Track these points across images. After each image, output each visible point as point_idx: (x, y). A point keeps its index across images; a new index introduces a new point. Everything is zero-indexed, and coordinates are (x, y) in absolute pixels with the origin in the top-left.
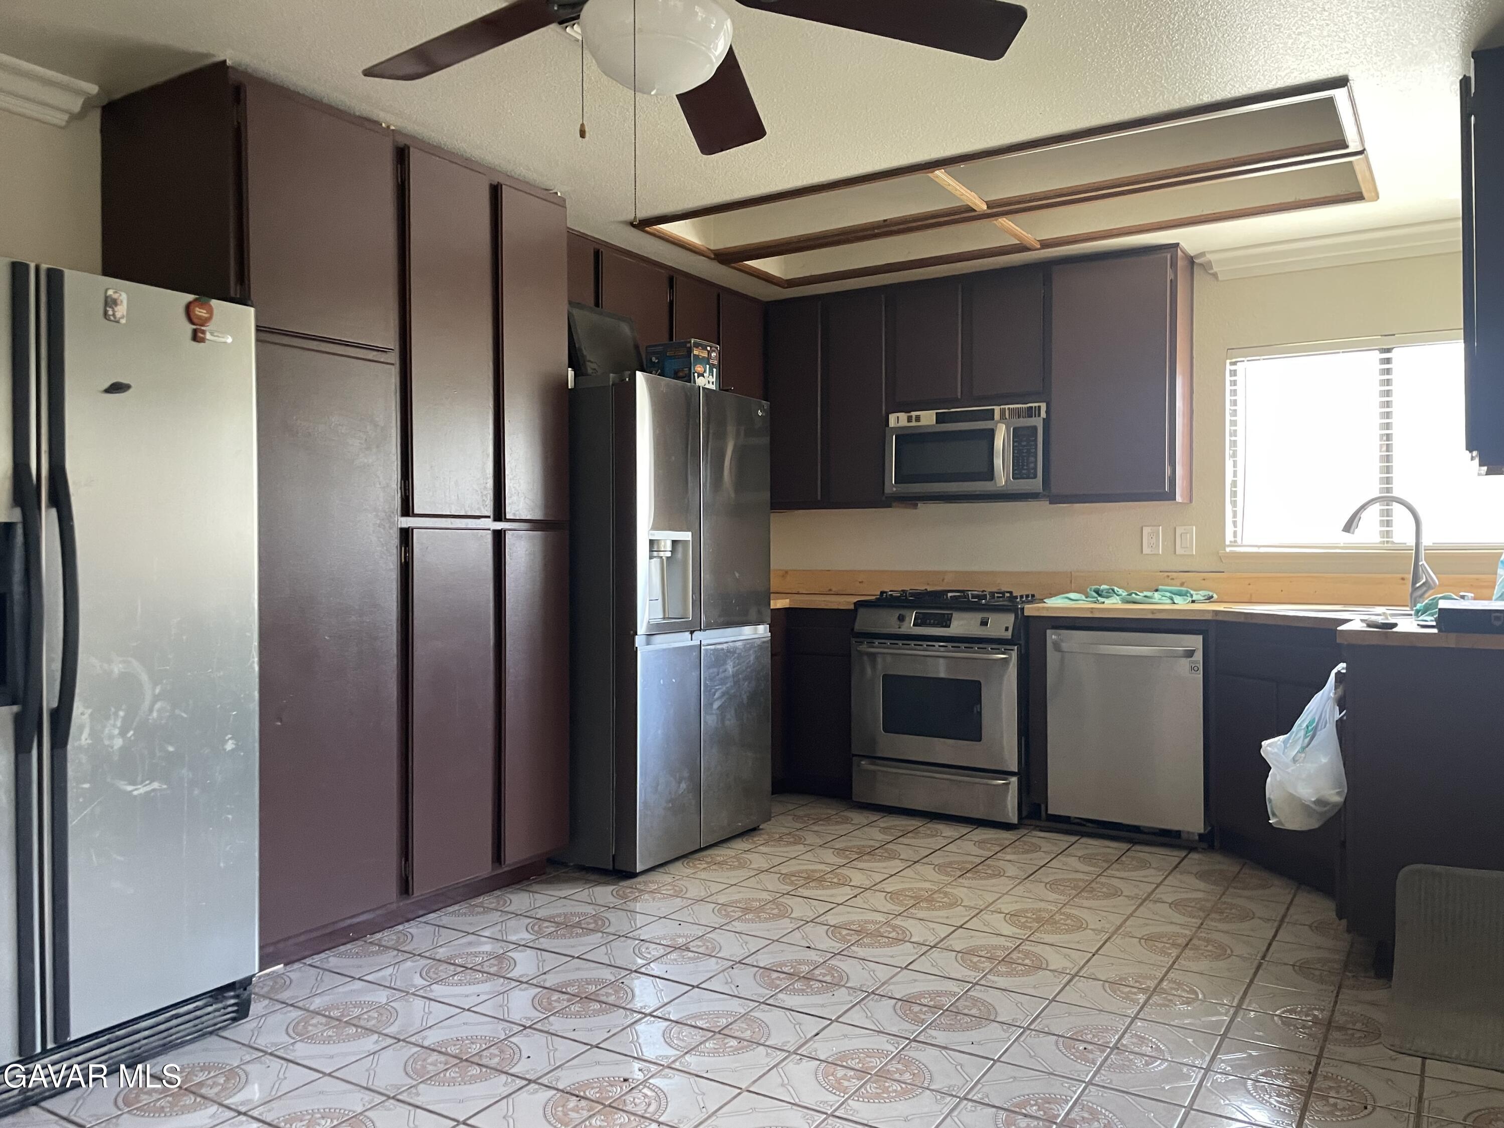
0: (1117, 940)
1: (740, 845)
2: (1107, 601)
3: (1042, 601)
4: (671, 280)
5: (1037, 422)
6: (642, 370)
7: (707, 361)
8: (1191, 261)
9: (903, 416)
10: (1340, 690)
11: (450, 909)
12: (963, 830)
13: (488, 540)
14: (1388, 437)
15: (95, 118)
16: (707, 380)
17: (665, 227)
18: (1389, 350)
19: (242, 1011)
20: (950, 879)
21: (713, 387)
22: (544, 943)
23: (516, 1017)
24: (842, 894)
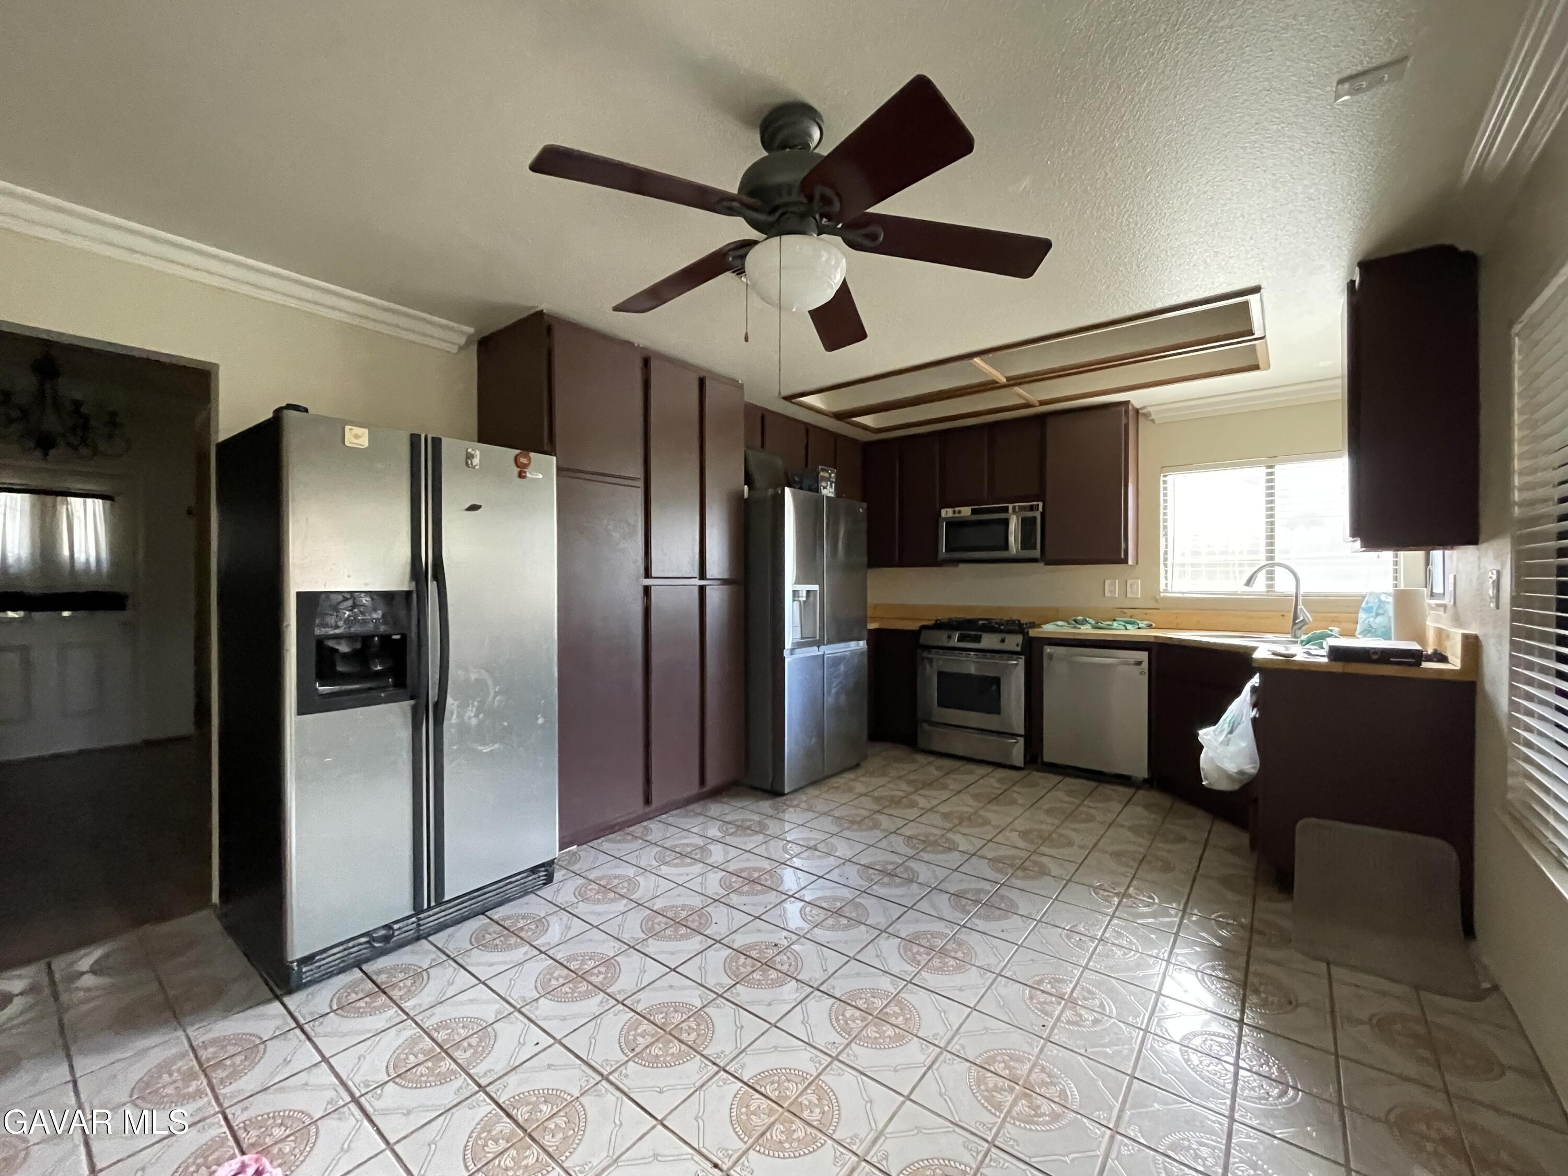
0: (1096, 854)
1: (850, 775)
2: (1082, 627)
3: (1039, 626)
4: (807, 431)
5: (1038, 515)
6: (789, 486)
7: (828, 479)
8: (1137, 411)
9: (950, 511)
10: (1254, 698)
11: (675, 812)
12: (989, 769)
13: (696, 592)
14: (1272, 523)
15: (474, 348)
16: (828, 491)
17: (804, 399)
18: (1271, 467)
19: (549, 879)
20: (982, 805)
21: (832, 495)
22: (728, 839)
23: (710, 892)
24: (913, 813)
